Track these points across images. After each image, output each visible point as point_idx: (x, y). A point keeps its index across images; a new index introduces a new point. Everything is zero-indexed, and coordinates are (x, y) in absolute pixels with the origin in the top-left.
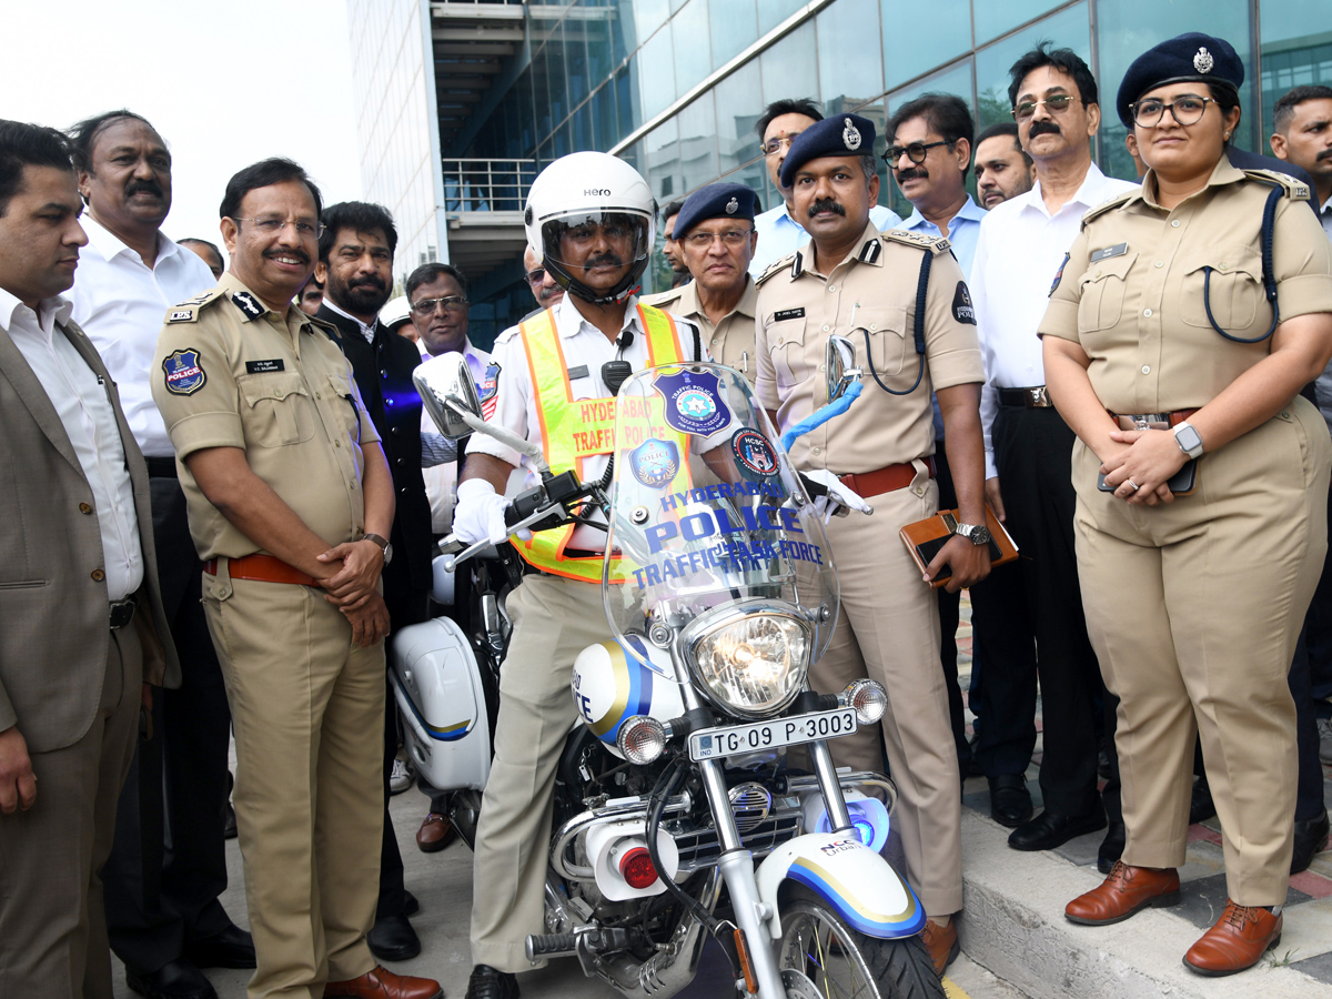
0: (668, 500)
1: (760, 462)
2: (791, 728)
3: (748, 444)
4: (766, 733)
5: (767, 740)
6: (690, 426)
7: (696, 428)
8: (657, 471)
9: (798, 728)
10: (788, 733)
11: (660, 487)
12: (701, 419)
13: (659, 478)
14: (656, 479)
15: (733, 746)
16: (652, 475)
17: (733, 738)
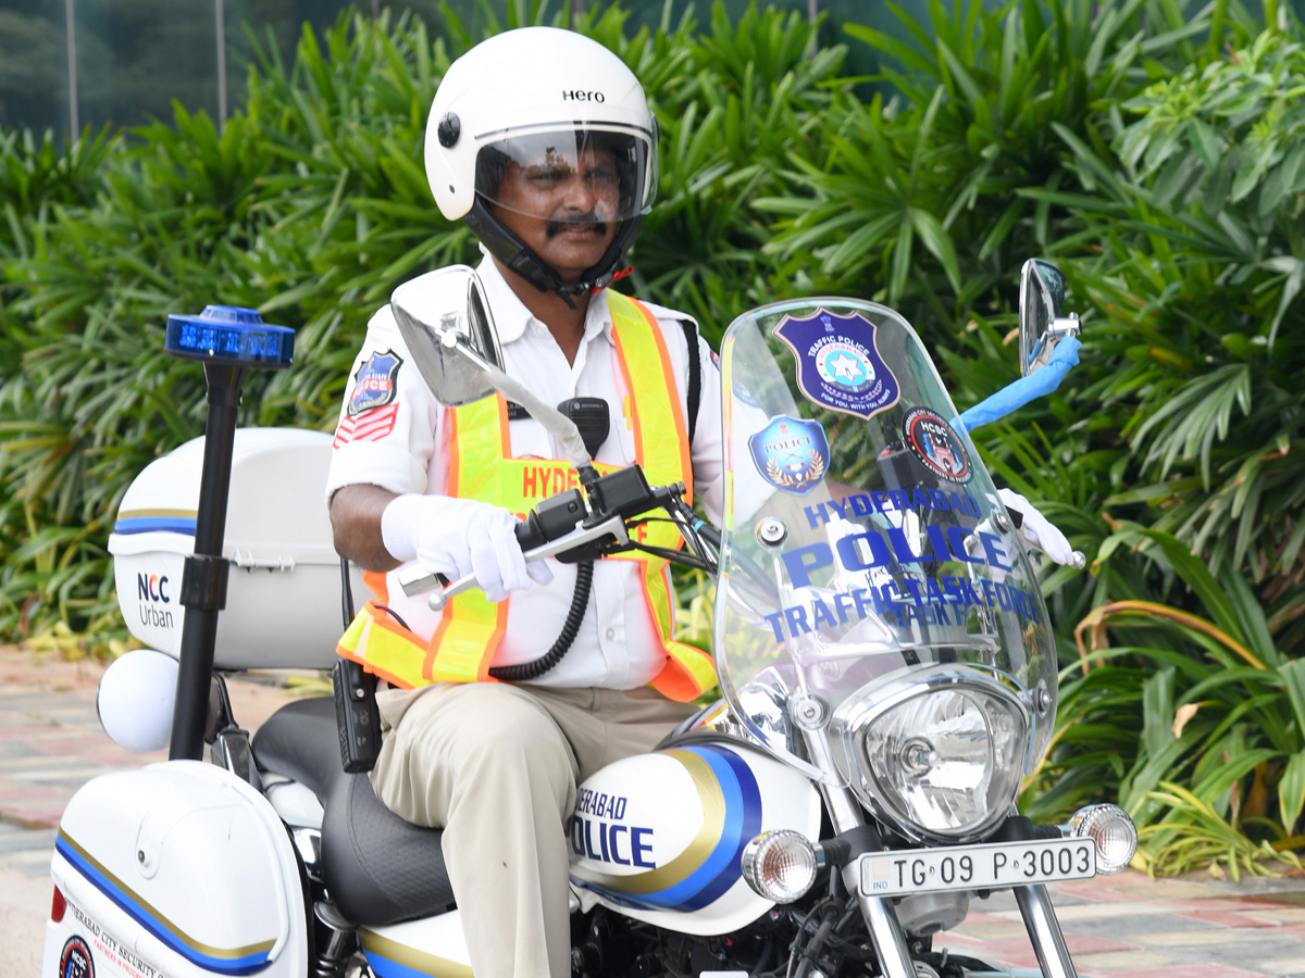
0: (815, 511)
1: (945, 460)
2: (1000, 860)
3: (926, 432)
4: (966, 863)
5: (966, 874)
6: (840, 399)
7: (849, 403)
8: (796, 467)
9: (1010, 862)
10: (996, 866)
11: (803, 490)
12: (856, 390)
13: (799, 477)
14: (795, 479)
15: (919, 879)
16: (788, 472)
17: (919, 867)
